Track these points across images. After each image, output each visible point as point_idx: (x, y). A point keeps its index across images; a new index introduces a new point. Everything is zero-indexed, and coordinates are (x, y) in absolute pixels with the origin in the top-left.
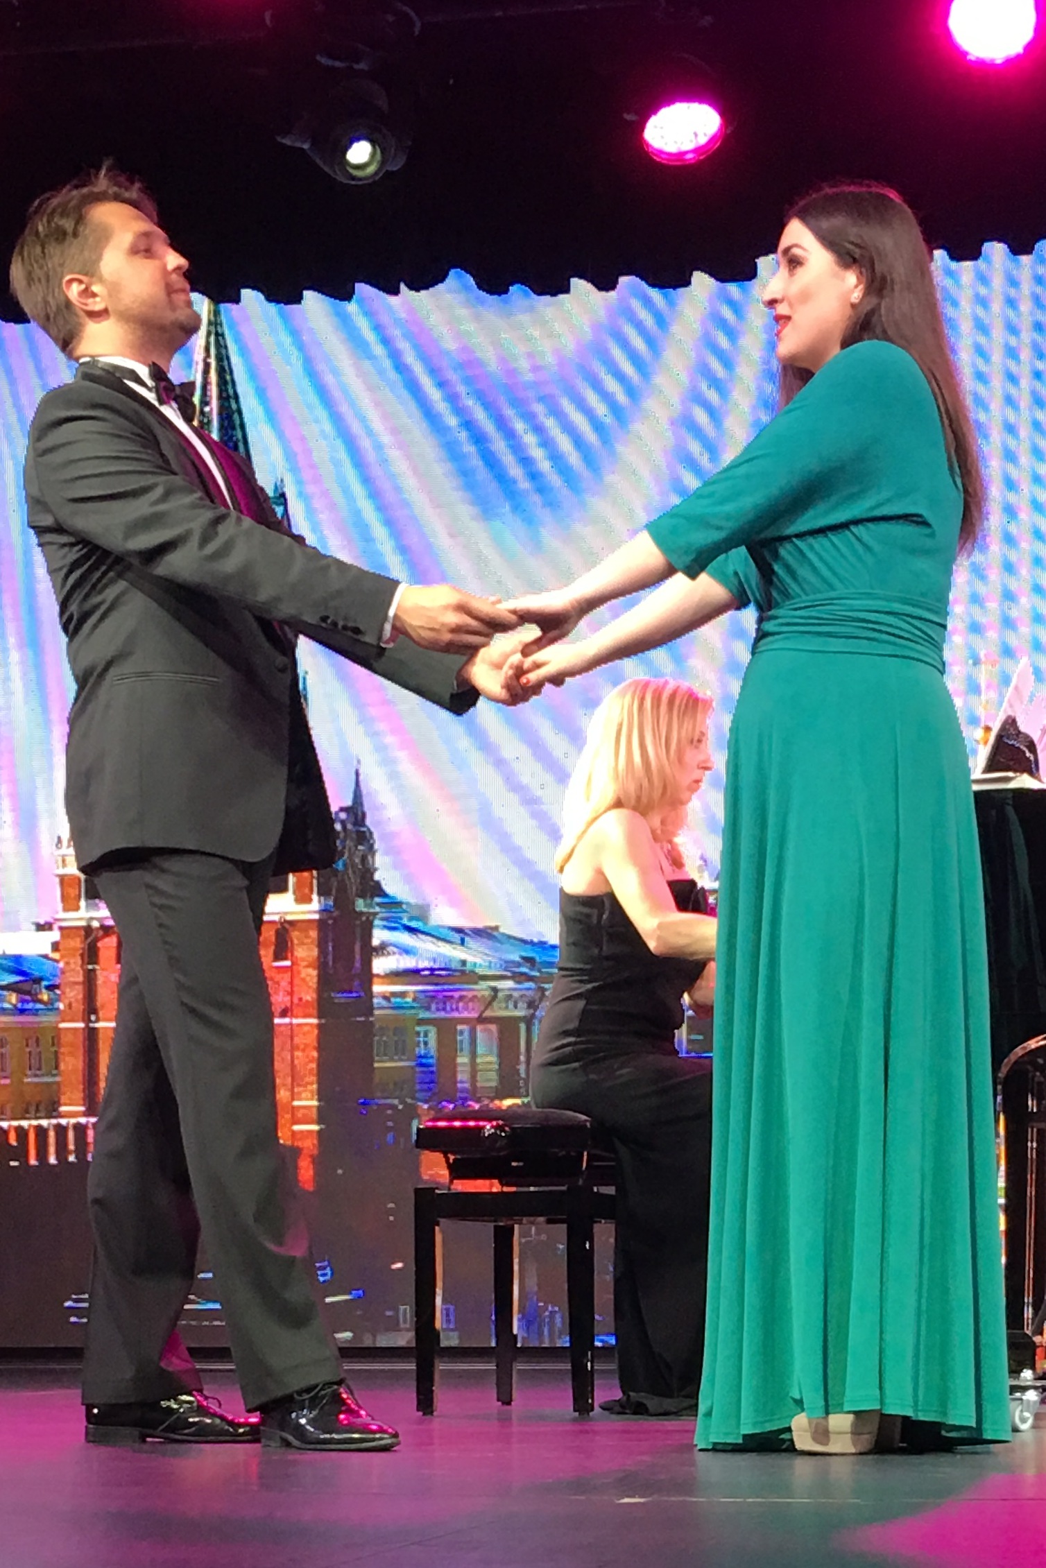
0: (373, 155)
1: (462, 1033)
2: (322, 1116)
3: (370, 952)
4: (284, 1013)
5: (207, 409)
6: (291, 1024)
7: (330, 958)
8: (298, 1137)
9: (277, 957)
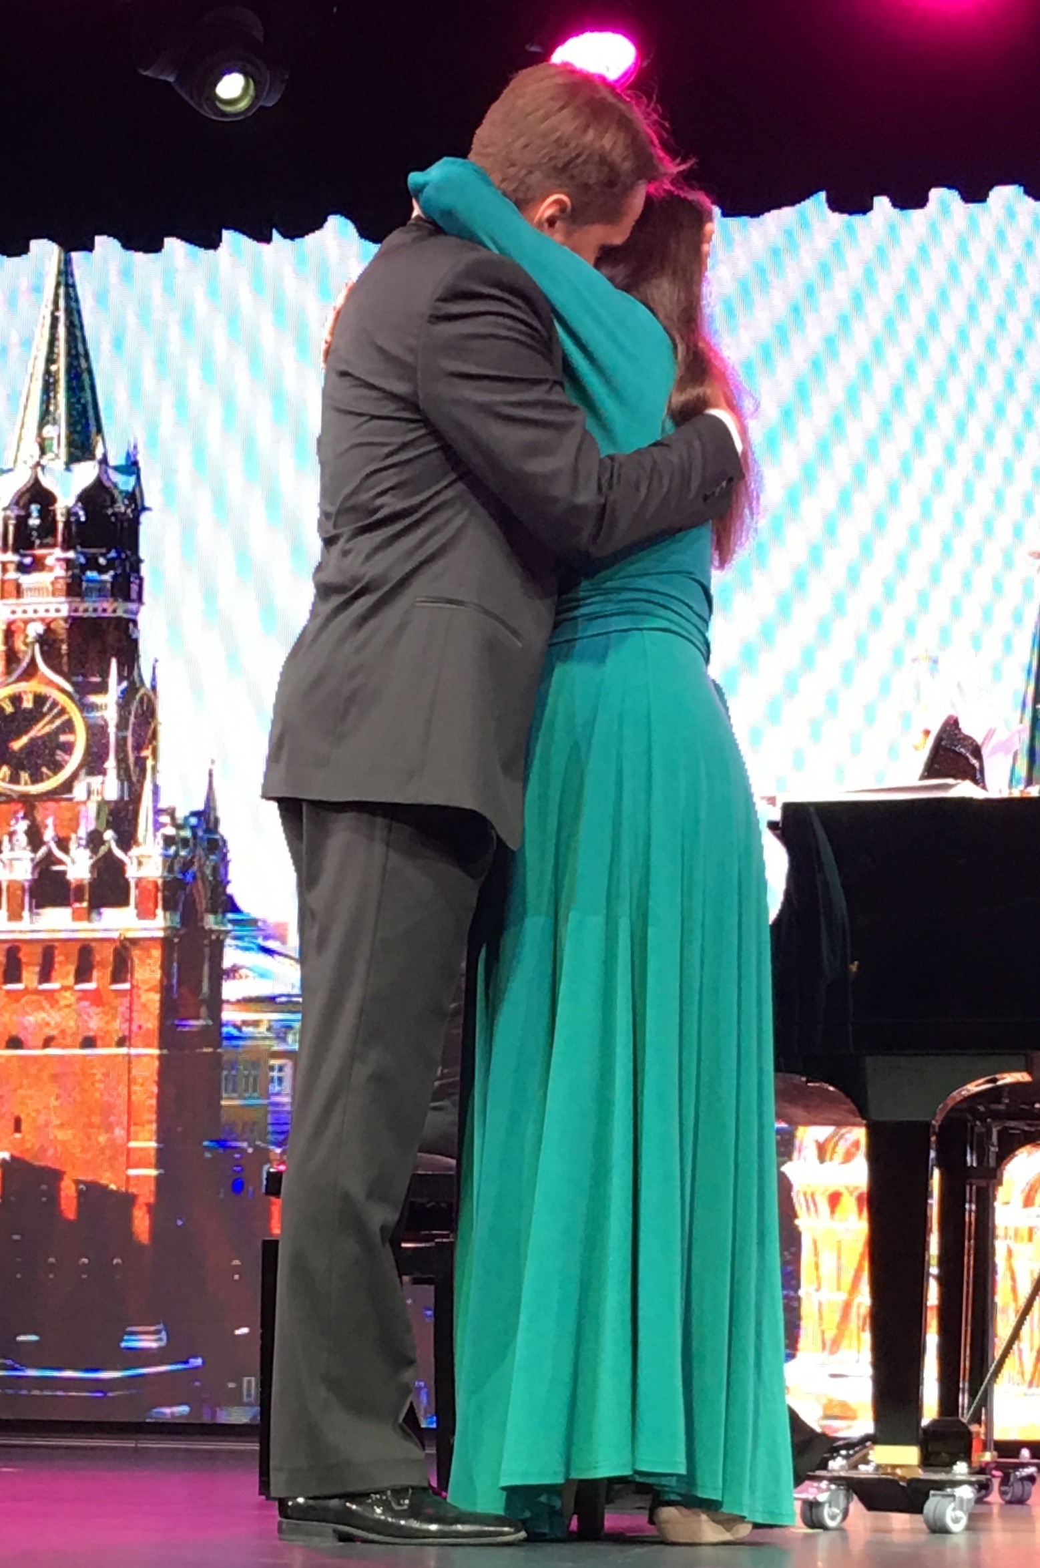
0: (246, 89)
2: (163, 1158)
3: (219, 975)
4: (121, 1042)
5: (53, 368)
6: (129, 1055)
7: (175, 981)
8: (132, 1182)
9: (116, 979)
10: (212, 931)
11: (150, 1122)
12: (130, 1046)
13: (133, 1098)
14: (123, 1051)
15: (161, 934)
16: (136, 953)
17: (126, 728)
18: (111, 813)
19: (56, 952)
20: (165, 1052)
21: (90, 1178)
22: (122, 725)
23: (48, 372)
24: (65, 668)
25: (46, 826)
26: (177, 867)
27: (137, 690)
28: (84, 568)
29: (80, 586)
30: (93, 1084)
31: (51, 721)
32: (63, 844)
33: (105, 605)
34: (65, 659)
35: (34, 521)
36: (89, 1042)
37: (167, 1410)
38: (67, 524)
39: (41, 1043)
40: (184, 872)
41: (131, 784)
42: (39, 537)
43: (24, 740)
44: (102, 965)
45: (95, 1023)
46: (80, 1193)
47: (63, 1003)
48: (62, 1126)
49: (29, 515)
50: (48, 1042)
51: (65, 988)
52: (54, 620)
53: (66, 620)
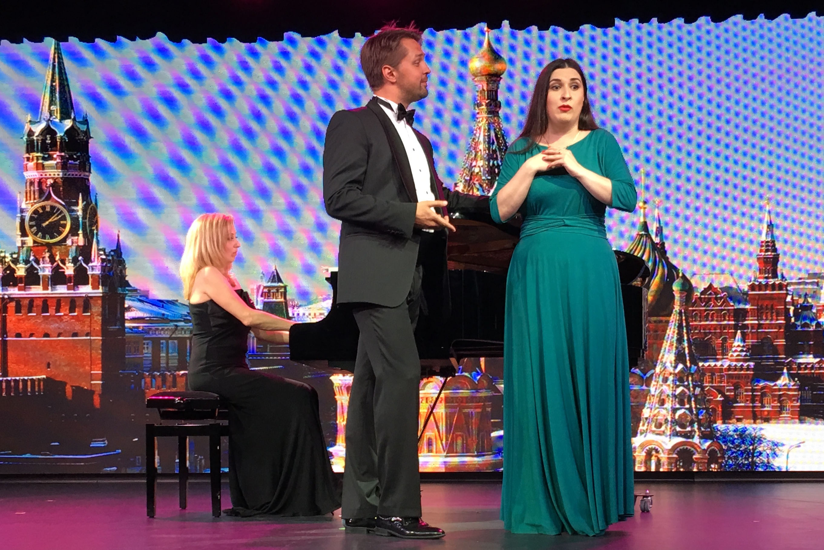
1: (162, 343)
2: (103, 377)
3: (124, 310)
4: (87, 335)
5: (54, 84)
6: (90, 339)
7: (107, 312)
8: (93, 386)
9: (84, 312)
10: (120, 294)
11: (98, 364)
12: (91, 336)
13: (92, 355)
14: (89, 338)
15: (101, 295)
16: (92, 302)
17: (86, 219)
18: (81, 250)
19: (62, 302)
20: (104, 338)
21: (77, 385)
22: (84, 218)
23: (52, 86)
24: (62, 196)
25: (57, 255)
26: (106, 270)
27: (90, 205)
28: (68, 159)
29: (66, 165)
30: (77, 350)
31: (57, 216)
32: (63, 262)
33: (76, 173)
34: (62, 193)
35: (48, 141)
36: (75, 335)
37: (108, 469)
38: (61, 143)
39: (56, 335)
40: (109, 271)
41: (88, 240)
42: (50, 147)
43: (47, 223)
44: (79, 306)
45: (78, 327)
46: (73, 390)
47: (64, 320)
48: (65, 366)
49: (46, 139)
50: (59, 335)
51: (65, 315)
52: (57, 178)
53: (62, 178)
